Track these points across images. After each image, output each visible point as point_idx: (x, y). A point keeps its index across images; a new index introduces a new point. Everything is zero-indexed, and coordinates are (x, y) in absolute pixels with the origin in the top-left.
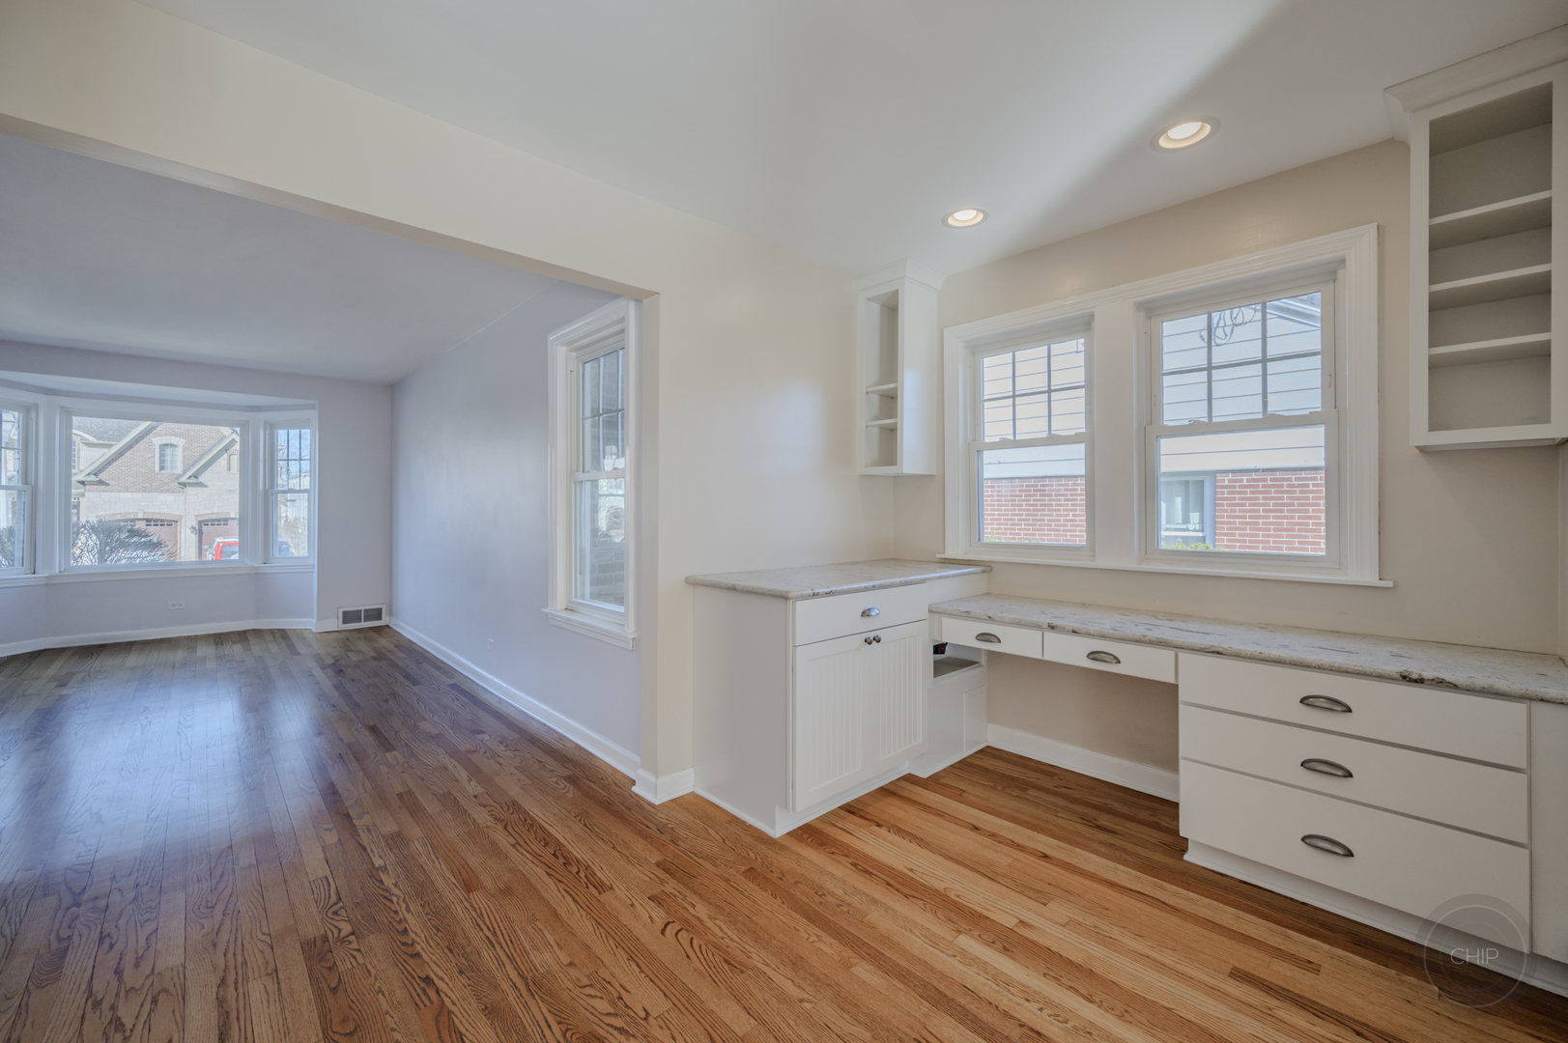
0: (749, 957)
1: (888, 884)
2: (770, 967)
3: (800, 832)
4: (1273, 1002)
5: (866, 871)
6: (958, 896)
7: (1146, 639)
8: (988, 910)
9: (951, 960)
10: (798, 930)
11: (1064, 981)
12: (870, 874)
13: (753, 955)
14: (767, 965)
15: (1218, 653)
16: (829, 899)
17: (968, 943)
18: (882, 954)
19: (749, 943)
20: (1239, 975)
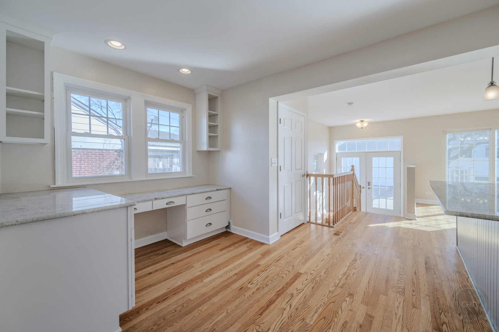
0: (207, 329)
1: (175, 294)
2: (212, 322)
3: (121, 321)
4: (227, 249)
5: (165, 300)
6: (186, 280)
7: (180, 195)
8: (194, 276)
9: (212, 284)
10: (194, 316)
11: (221, 268)
12: (167, 298)
13: (206, 327)
14: (211, 323)
15: (194, 194)
16: (178, 309)
17: (206, 280)
18: (209, 296)
19: (199, 330)
20: (221, 250)
